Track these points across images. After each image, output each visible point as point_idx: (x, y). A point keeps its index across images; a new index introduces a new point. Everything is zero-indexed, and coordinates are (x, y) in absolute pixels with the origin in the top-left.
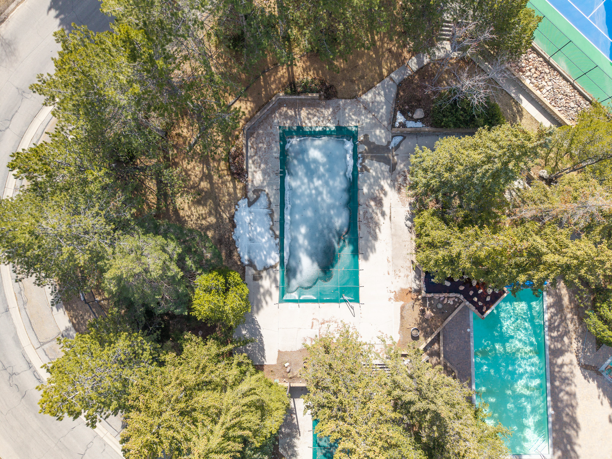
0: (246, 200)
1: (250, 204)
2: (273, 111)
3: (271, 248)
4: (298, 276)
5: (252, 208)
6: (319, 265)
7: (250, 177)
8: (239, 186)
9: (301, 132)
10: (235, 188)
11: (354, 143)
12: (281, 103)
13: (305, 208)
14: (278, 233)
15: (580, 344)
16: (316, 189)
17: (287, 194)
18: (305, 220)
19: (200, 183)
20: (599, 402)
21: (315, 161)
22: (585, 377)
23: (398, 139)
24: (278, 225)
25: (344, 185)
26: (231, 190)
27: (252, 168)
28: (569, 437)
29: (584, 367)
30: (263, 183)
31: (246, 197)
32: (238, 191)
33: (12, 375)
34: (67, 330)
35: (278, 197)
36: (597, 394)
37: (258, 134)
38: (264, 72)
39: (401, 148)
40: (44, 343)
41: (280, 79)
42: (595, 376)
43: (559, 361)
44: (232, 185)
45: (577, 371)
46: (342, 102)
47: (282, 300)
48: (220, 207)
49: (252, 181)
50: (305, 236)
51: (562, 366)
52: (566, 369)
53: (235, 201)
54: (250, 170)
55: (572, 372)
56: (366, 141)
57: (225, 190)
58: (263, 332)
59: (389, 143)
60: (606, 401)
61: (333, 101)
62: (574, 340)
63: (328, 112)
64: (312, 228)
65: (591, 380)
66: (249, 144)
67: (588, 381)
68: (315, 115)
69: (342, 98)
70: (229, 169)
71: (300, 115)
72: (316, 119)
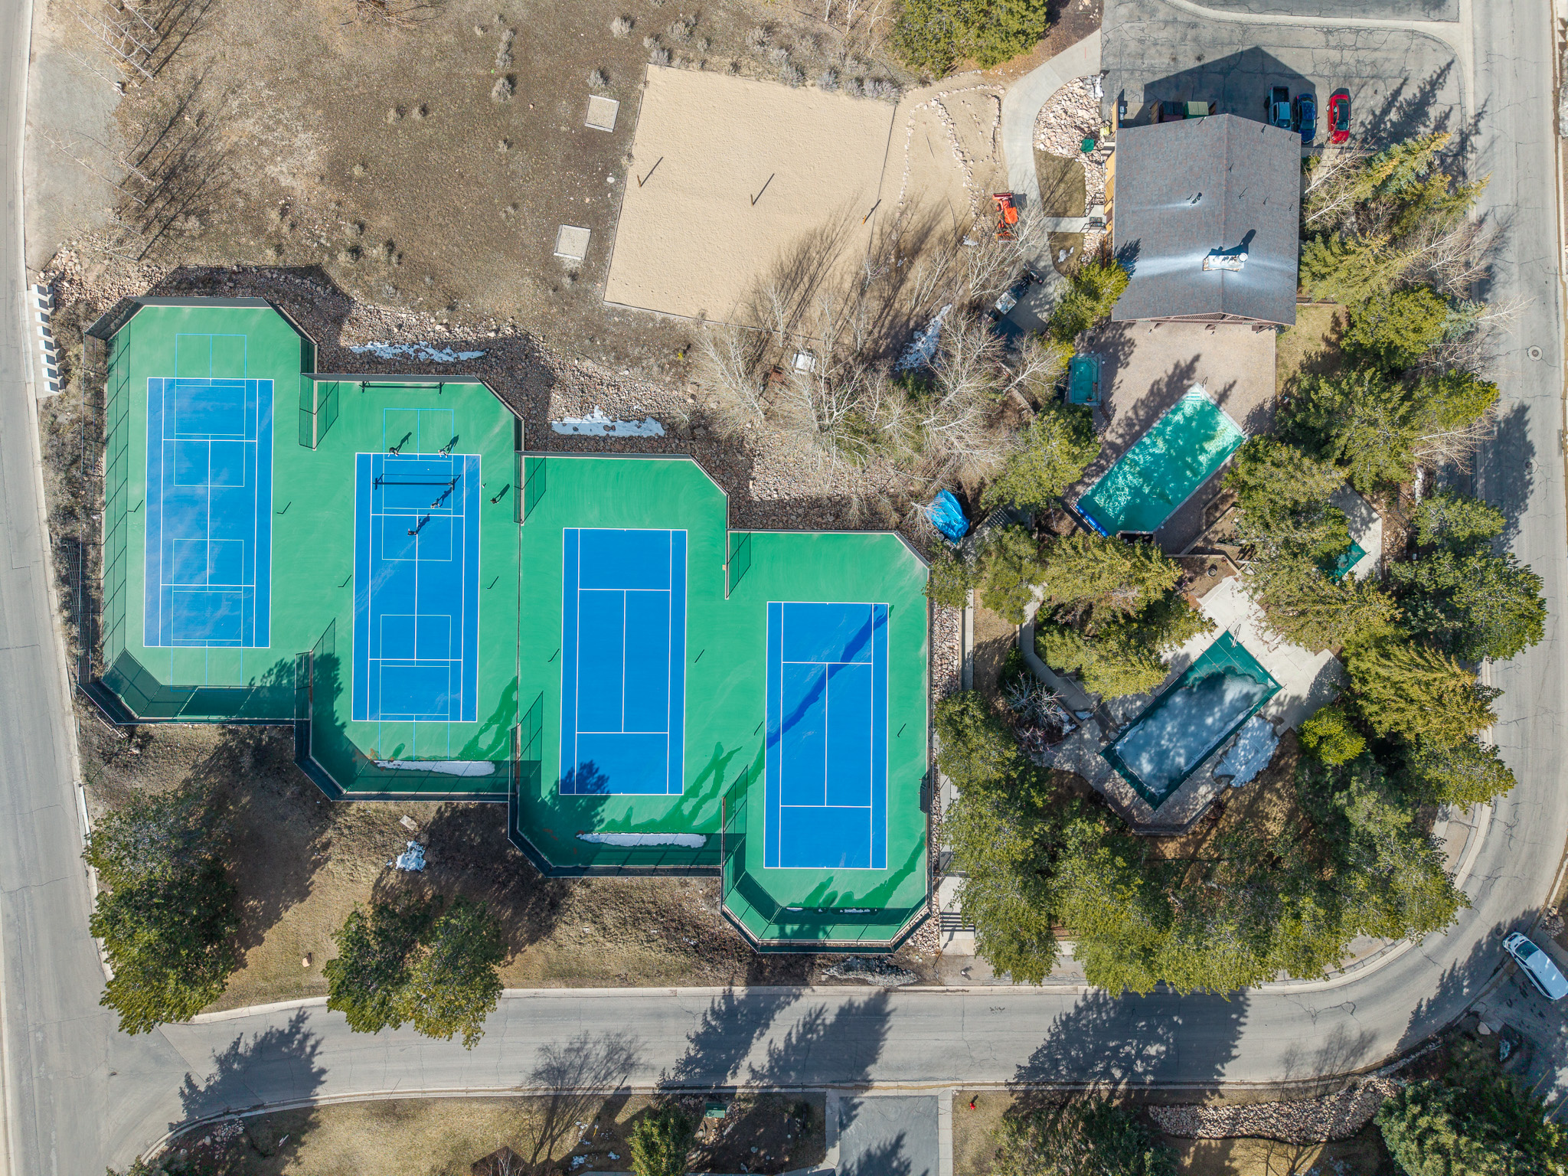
0: (1230, 783)
1: (1232, 777)
2: (1146, 827)
3: (1248, 730)
4: (1245, 691)
5: (1233, 772)
6: (1222, 684)
7: (1210, 797)
8: (1225, 797)
11: (1113, 744)
12: (1138, 826)
13: (1193, 735)
14: (1233, 738)
16: (1170, 740)
17: (1198, 758)
18: (1201, 725)
20: (1122, 384)
21: (1151, 761)
22: (1114, 411)
23: (1080, 715)
24: (1227, 743)
25: (1150, 722)
26: (1234, 800)
27: (1202, 802)
28: (1168, 384)
29: (1107, 418)
30: (1206, 783)
31: (1228, 785)
32: (1231, 794)
33: (1511, 827)
34: (1441, 820)
35: (1207, 762)
36: (1118, 391)
37: (1174, 821)
40: (1469, 826)
42: (1107, 404)
43: (1119, 441)
44: (1230, 804)
45: (1114, 421)
46: (1091, 782)
47: (1279, 687)
48: (1253, 797)
49: (1212, 792)
50: (1212, 714)
51: (1121, 436)
52: (1121, 431)
53: (1238, 791)
55: (1120, 424)
56: (1105, 737)
57: (1237, 805)
58: (1313, 679)
59: (1088, 719)
60: (1117, 380)
61: (1097, 789)
63: (1108, 786)
64: (1202, 716)
65: (1112, 405)
66: (1190, 820)
67: (1115, 406)
68: (1120, 793)
69: (1088, 785)
71: (1130, 804)
72: (1121, 790)
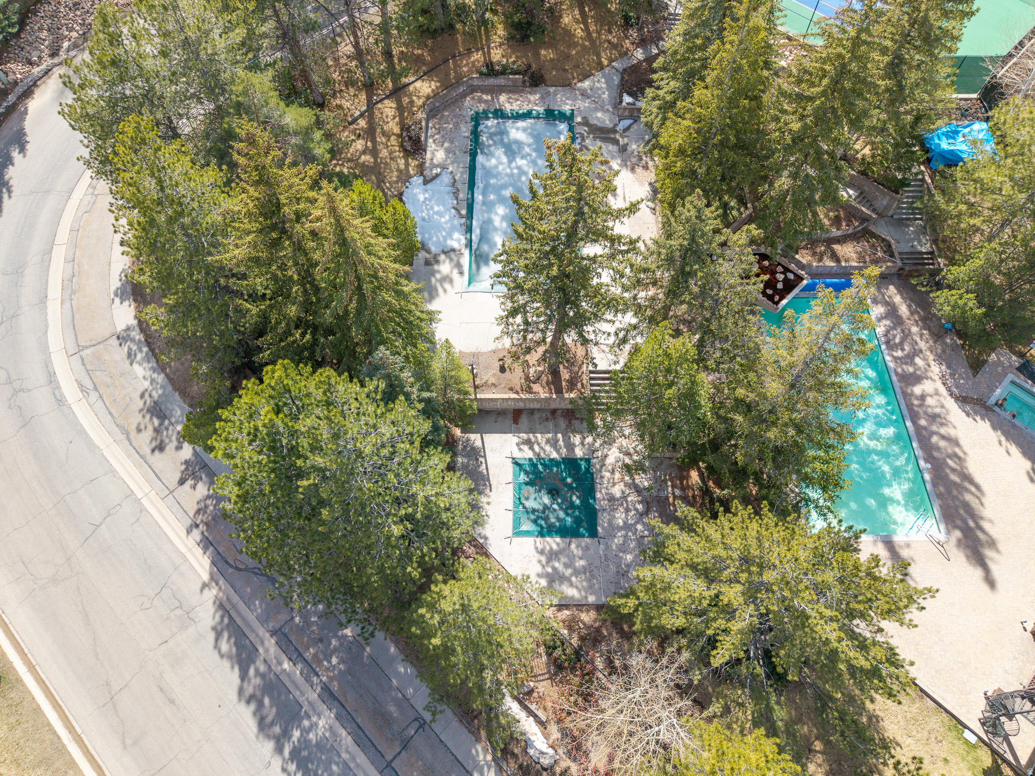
0: (422, 178)
3: (453, 229)
5: (429, 186)
7: (428, 155)
8: (413, 163)
9: (500, 114)
10: (407, 165)
11: (570, 125)
14: (464, 212)
15: (944, 368)
19: (360, 157)
20: (1002, 450)
22: (968, 415)
23: (627, 122)
24: (465, 204)
26: (402, 167)
27: (431, 145)
29: (962, 400)
30: (446, 160)
31: (422, 174)
32: (410, 169)
33: (16, 392)
34: (128, 329)
35: (466, 176)
36: (996, 439)
37: (443, 116)
38: (454, 57)
39: (631, 130)
40: (81, 348)
41: (473, 62)
42: (984, 412)
43: (917, 390)
44: (403, 161)
45: (951, 404)
46: (552, 89)
48: (385, 183)
49: (432, 159)
51: (923, 397)
52: (930, 401)
53: (405, 177)
54: (429, 149)
55: (943, 407)
56: (585, 122)
57: (393, 166)
59: (616, 125)
61: (542, 89)
62: (932, 363)
63: (534, 97)
65: (978, 418)
66: (430, 125)
67: (975, 420)
68: (518, 100)
69: (552, 86)
70: (402, 146)
71: (498, 99)
72: (519, 102)
